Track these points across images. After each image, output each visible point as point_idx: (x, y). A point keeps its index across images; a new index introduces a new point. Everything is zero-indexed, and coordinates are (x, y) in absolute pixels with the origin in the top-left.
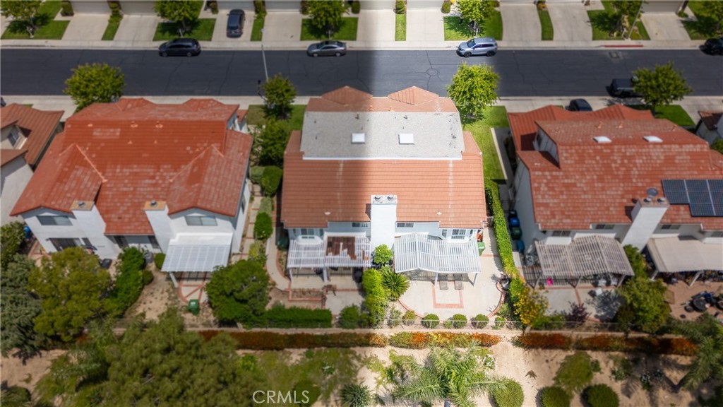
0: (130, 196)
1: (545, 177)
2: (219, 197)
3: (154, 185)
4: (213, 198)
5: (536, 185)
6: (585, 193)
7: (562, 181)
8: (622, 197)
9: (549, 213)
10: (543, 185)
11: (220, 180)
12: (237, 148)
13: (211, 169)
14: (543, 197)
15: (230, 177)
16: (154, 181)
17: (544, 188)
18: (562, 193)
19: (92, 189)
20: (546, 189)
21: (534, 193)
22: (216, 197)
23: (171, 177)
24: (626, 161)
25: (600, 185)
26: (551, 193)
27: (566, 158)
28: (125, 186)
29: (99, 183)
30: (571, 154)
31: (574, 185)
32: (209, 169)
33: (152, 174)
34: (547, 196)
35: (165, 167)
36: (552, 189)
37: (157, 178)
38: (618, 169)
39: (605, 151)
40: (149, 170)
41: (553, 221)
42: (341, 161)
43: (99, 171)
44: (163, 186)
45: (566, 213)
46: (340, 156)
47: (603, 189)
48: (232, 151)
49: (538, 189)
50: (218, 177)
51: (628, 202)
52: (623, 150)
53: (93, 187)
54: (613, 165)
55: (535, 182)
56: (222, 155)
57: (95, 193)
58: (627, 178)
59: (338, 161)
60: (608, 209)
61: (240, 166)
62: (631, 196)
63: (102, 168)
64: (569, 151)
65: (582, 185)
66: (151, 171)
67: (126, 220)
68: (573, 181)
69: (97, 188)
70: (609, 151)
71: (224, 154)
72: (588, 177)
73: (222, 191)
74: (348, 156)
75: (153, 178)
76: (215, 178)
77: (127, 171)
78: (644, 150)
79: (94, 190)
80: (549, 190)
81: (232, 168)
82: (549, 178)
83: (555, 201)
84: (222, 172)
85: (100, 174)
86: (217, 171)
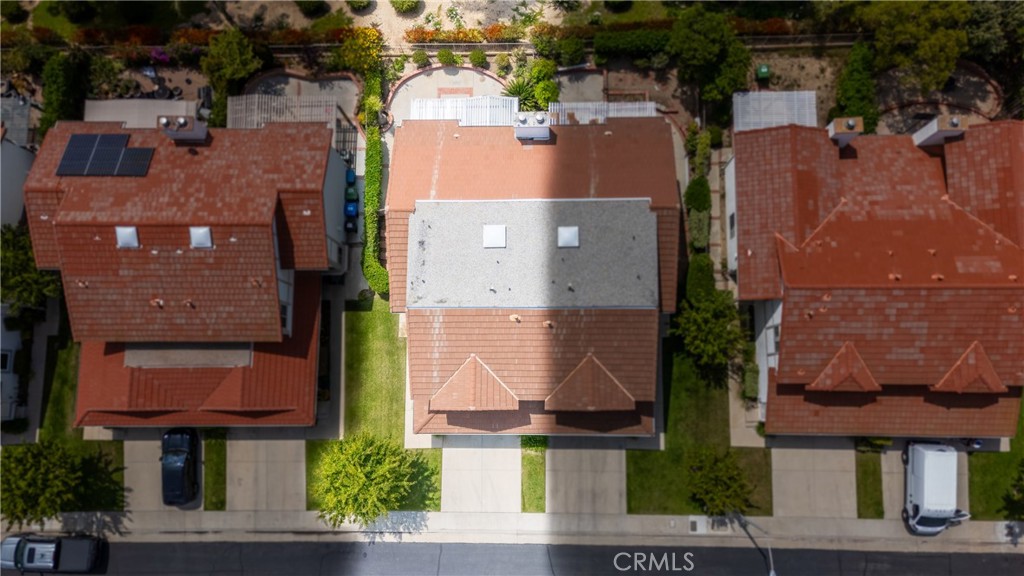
0: (896, 179)
1: (303, 181)
2: (764, 156)
3: (866, 194)
4: (771, 150)
5: (319, 171)
6: (255, 163)
7: (281, 176)
8: (207, 158)
9: (312, 140)
10: (309, 171)
11: (770, 186)
12: (758, 261)
13: (787, 201)
14: (313, 158)
15: (757, 197)
16: (869, 198)
17: (309, 169)
18: (287, 162)
19: (957, 175)
20: (307, 167)
21: (324, 163)
22: (768, 153)
23: (845, 204)
24: (182, 200)
25: (231, 171)
26: (302, 162)
27: (265, 204)
28: (910, 192)
29: (951, 191)
30: (255, 210)
31: (266, 171)
32: (789, 199)
33: (877, 207)
34: (308, 158)
35: (859, 218)
36: (297, 167)
37: (866, 203)
38: (198, 190)
39: (206, 214)
40: (883, 212)
41: (309, 131)
42: (594, 197)
43: (960, 211)
44: (853, 193)
45: (289, 139)
46: (596, 202)
47: (229, 167)
48: (765, 251)
49: (317, 166)
50: (774, 190)
51: (202, 153)
52: (179, 214)
53: (956, 180)
54: (202, 195)
55: (319, 176)
56: (778, 235)
57: (949, 171)
58: (190, 180)
59: (598, 197)
60: (233, 144)
61: (746, 227)
62: (196, 158)
63: (959, 216)
64: (256, 214)
65: (256, 171)
66: (880, 212)
67: (888, 150)
68: (266, 176)
69: (950, 181)
70: (200, 214)
71: (775, 238)
72: (243, 180)
73: (763, 168)
74: (584, 202)
75: (873, 203)
76: (776, 186)
77: (918, 211)
78: (149, 214)
79: (952, 175)
80: (303, 166)
81: (757, 216)
82: (298, 180)
83: (298, 153)
84: (770, 201)
85: (957, 207)
86: (777, 201)
